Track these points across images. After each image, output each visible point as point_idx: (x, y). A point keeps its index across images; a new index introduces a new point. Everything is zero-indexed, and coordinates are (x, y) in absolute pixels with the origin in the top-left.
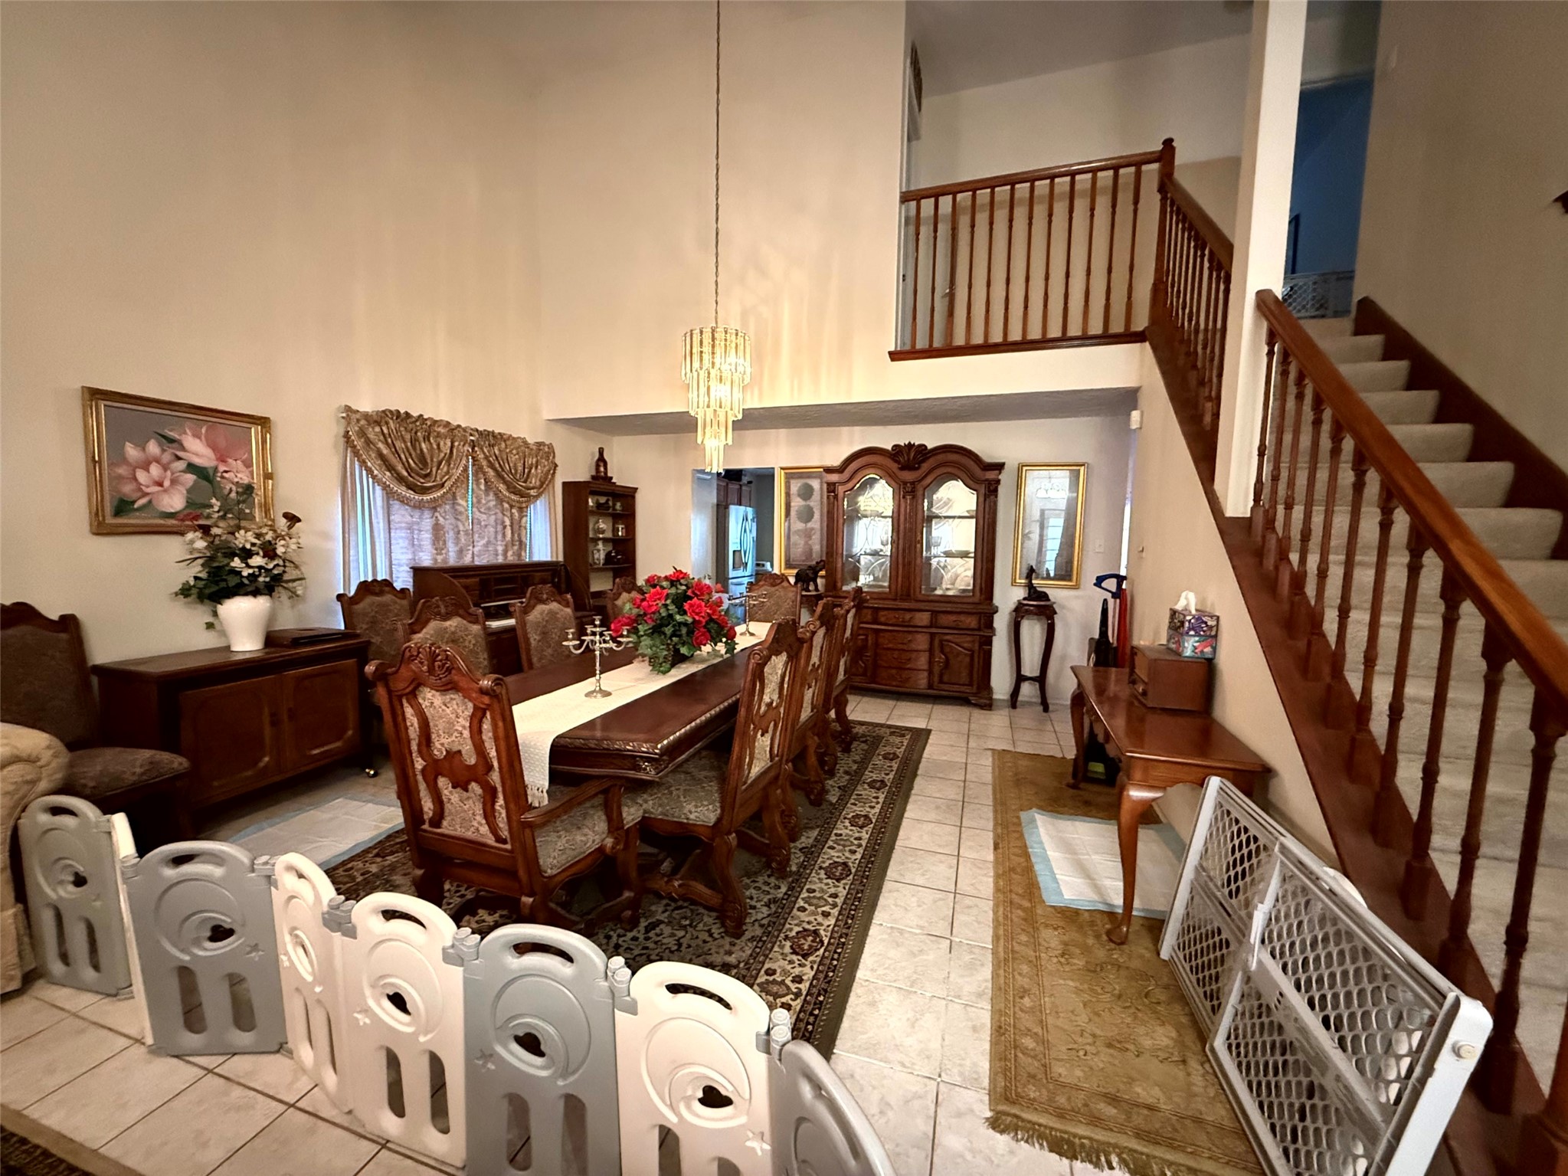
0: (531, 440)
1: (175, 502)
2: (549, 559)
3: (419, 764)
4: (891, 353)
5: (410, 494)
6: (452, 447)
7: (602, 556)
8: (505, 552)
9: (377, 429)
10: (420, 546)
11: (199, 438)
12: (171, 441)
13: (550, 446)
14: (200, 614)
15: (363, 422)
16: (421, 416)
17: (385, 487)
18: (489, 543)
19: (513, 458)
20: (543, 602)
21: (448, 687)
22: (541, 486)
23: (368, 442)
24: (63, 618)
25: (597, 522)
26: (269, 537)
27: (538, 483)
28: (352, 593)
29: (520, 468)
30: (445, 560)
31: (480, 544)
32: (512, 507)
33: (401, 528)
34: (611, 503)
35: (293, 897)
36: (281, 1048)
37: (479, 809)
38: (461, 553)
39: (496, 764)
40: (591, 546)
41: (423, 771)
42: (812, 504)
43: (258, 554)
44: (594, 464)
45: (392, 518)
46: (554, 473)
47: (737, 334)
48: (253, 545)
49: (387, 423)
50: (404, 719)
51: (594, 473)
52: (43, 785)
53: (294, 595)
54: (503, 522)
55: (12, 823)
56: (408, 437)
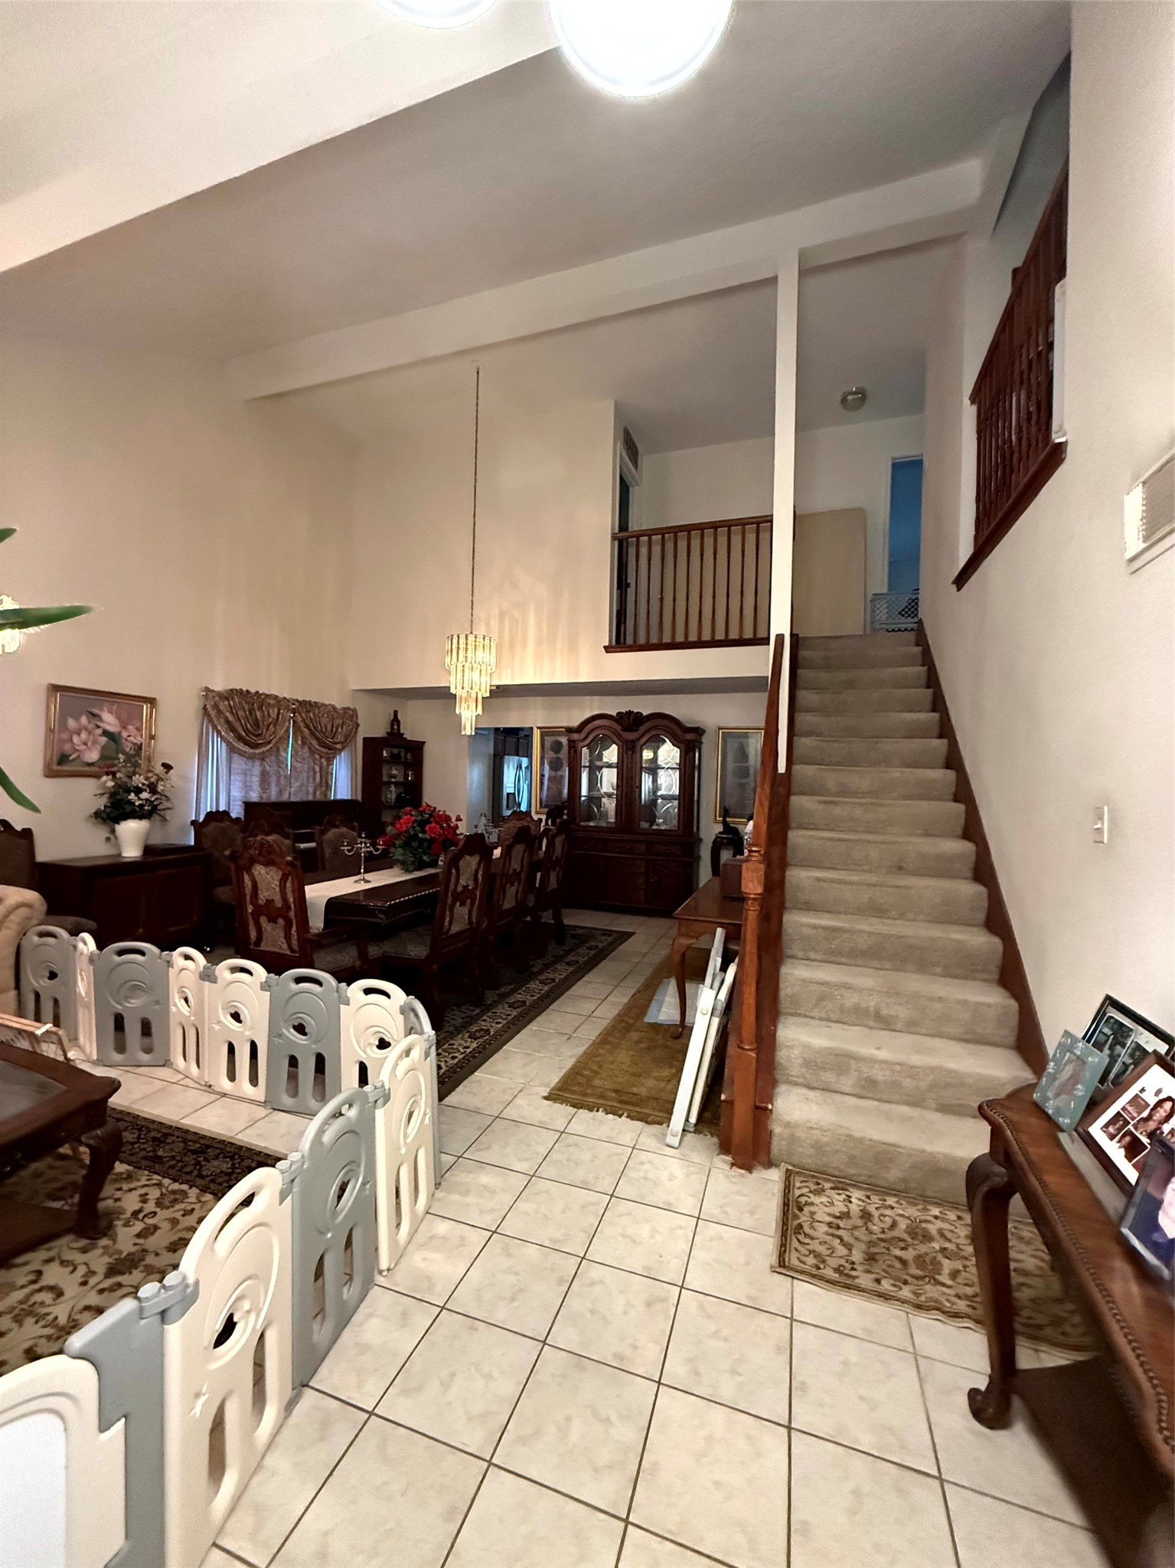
0: (338, 706)
1: (93, 756)
2: (350, 798)
3: (250, 909)
4: (605, 647)
5: (247, 749)
6: (279, 713)
7: (394, 796)
8: (314, 794)
9: (226, 703)
10: (251, 786)
11: (112, 714)
12: (94, 715)
13: (354, 711)
14: (102, 832)
15: (217, 699)
16: (257, 692)
17: (229, 744)
18: (302, 785)
19: (324, 720)
20: (337, 827)
21: (268, 863)
22: (345, 741)
23: (219, 712)
24: (23, 830)
25: (391, 769)
26: (153, 780)
27: (342, 740)
28: (201, 820)
29: (329, 728)
30: (268, 798)
31: (296, 785)
32: (321, 757)
33: (238, 774)
34: (403, 754)
35: (183, 969)
36: (167, 1063)
37: (282, 934)
38: (280, 792)
39: (293, 906)
40: (384, 788)
41: (251, 913)
42: (560, 756)
43: (146, 791)
44: (389, 724)
45: (232, 766)
46: (356, 731)
47: (484, 638)
48: (143, 784)
49: (233, 698)
50: (243, 882)
51: (389, 730)
52: (34, 922)
53: (164, 819)
54: (314, 769)
55: (17, 942)
56: (247, 707)
